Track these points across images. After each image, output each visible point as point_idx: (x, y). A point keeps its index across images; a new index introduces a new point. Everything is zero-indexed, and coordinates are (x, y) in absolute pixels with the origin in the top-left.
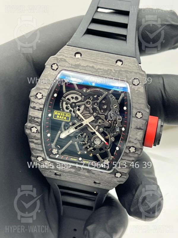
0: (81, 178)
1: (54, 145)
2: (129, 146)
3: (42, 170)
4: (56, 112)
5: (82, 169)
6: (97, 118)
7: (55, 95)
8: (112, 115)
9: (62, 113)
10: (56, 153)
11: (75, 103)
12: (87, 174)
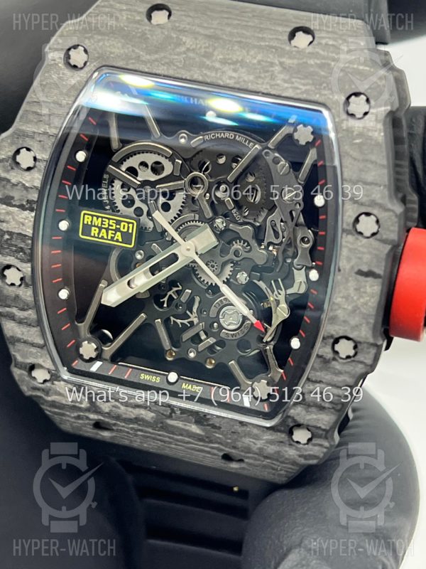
0: (177, 440)
1: (87, 326)
2: (332, 336)
3: (50, 411)
4: (87, 217)
5: (179, 412)
6: (228, 236)
7: (81, 156)
8: (279, 226)
9: (109, 219)
10: (94, 355)
11: (153, 184)
12: (194, 429)
